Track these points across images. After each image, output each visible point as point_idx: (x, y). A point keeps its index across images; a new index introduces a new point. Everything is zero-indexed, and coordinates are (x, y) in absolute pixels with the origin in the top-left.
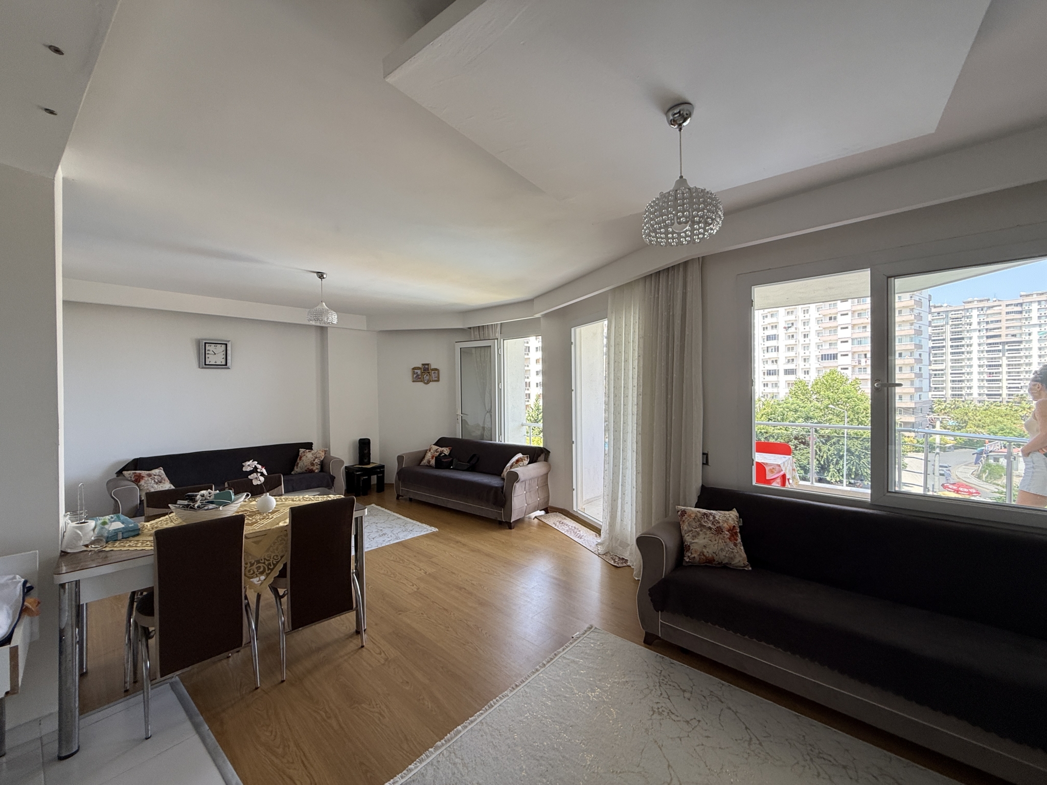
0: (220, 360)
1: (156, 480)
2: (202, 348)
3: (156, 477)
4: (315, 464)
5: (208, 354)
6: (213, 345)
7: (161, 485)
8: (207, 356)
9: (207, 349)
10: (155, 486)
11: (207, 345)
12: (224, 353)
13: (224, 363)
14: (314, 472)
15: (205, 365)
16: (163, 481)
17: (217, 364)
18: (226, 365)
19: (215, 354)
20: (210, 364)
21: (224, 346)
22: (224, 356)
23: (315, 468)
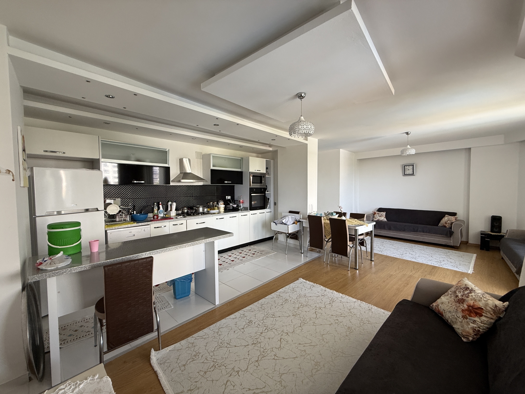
0: (411, 172)
1: (379, 216)
2: (404, 167)
3: (380, 214)
4: (447, 224)
5: (406, 170)
6: (408, 166)
7: (381, 217)
8: (405, 171)
9: (405, 168)
10: (379, 217)
11: (405, 166)
12: (412, 169)
13: (412, 173)
14: (446, 227)
15: (405, 174)
16: (382, 216)
17: (410, 174)
18: (413, 174)
19: (409, 170)
20: (407, 174)
21: (412, 166)
22: (412, 170)
23: (447, 225)
